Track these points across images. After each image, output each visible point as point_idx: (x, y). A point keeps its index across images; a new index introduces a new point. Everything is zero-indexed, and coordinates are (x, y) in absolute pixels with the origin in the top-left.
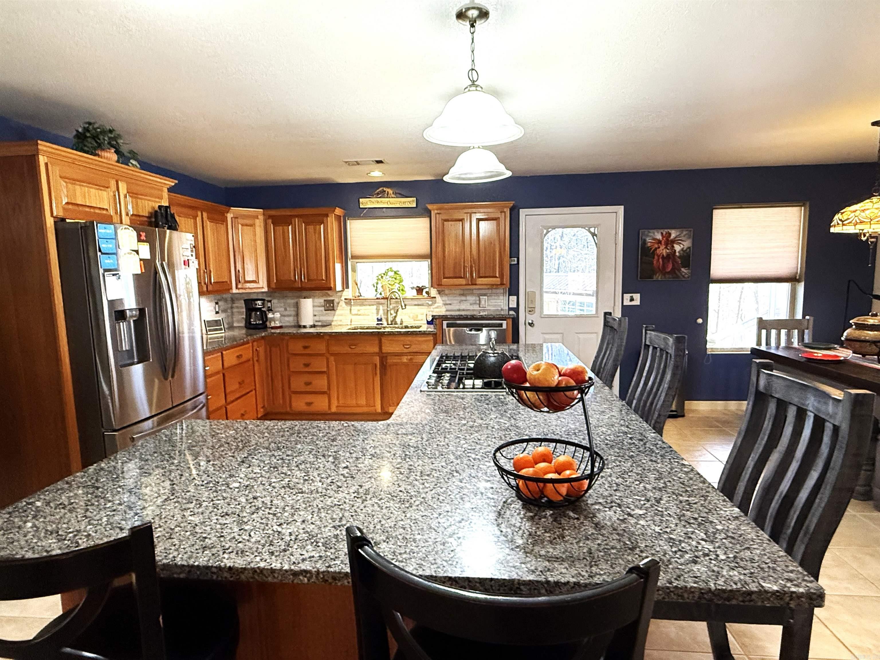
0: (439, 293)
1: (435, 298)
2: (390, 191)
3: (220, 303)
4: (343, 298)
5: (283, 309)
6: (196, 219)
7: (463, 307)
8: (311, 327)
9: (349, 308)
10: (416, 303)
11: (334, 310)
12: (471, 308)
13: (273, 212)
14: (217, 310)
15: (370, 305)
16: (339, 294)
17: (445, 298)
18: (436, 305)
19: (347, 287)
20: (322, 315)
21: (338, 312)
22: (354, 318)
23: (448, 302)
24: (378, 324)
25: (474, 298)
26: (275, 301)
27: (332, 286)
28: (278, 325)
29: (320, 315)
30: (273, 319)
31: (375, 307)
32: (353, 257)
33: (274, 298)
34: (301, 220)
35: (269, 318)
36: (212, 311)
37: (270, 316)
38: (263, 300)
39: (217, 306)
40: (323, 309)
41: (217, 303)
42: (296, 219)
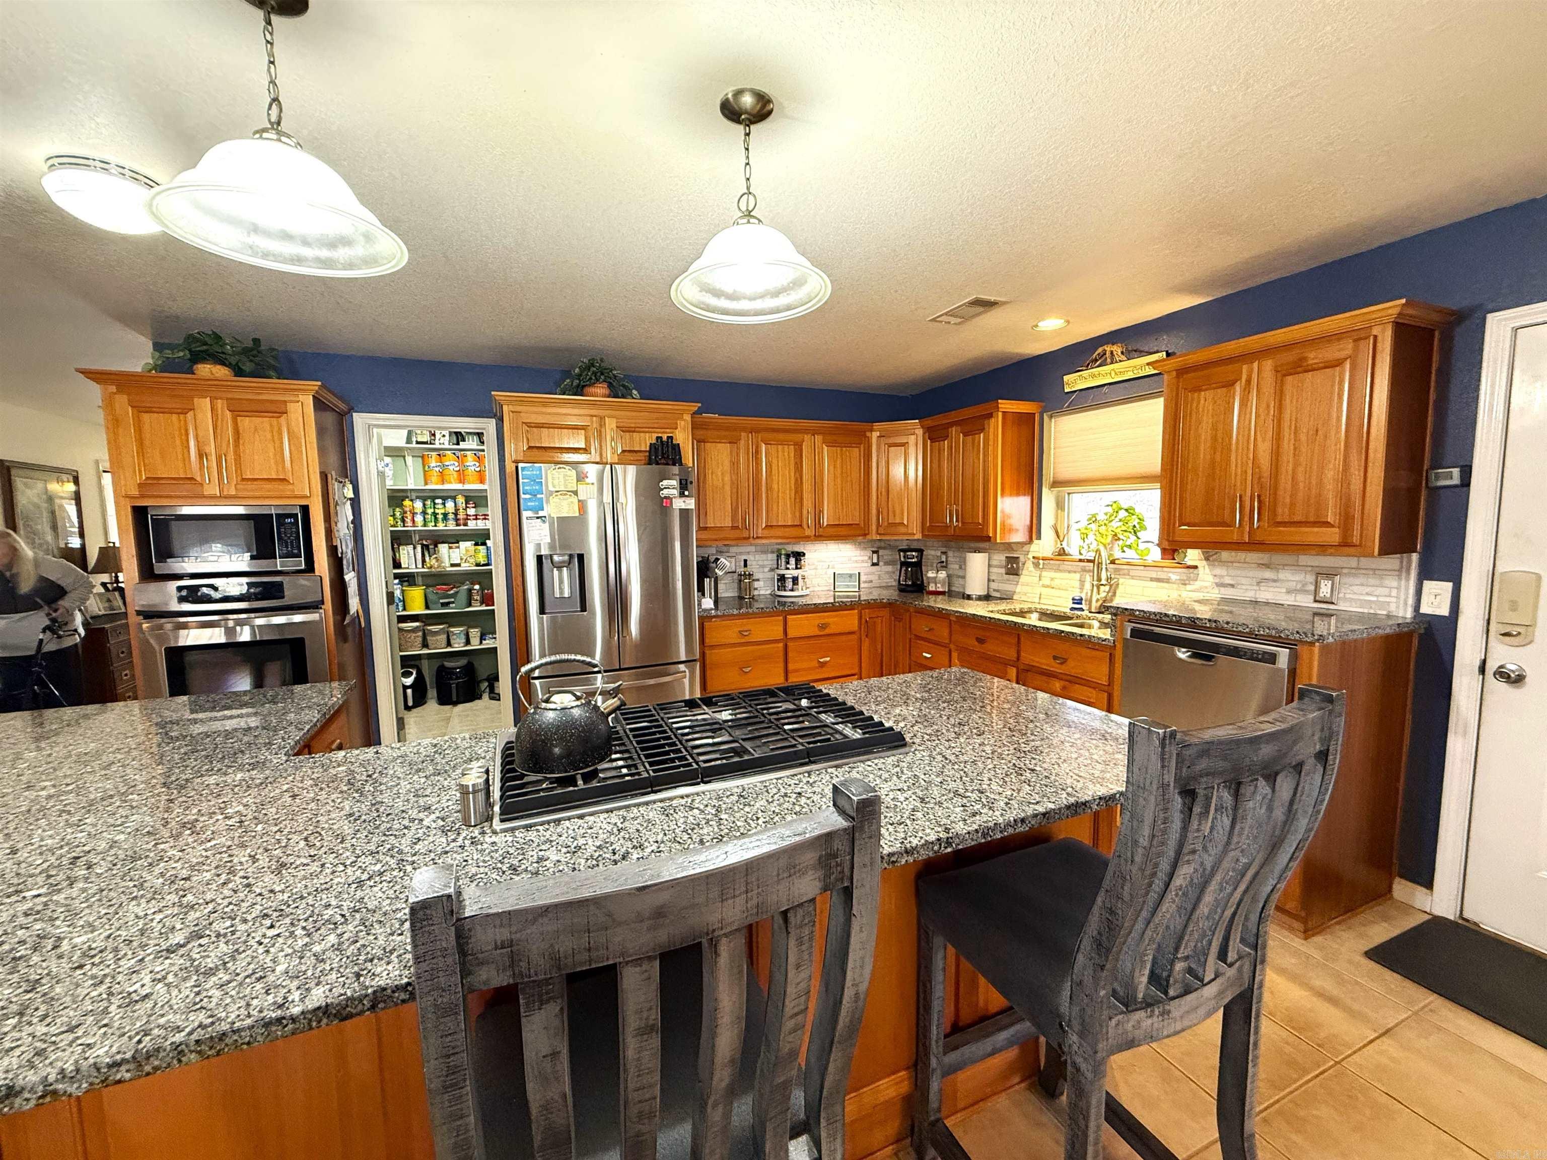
0: (1207, 559)
1: (1196, 567)
2: (1117, 349)
3: (881, 552)
4: (1030, 556)
5: (957, 567)
6: (801, 446)
7: (1266, 594)
8: (980, 598)
9: (1039, 572)
10: (1154, 575)
11: (1017, 575)
12: (1288, 600)
14: (875, 561)
15: (1069, 572)
16: (1026, 548)
17: (1218, 571)
18: (1198, 584)
19: (1039, 537)
20: (1002, 582)
21: (1023, 578)
22: (1045, 591)
23: (1228, 580)
24: (1072, 609)
25: (1299, 577)
26: (950, 554)
27: (991, 535)
28: (941, 590)
29: (999, 582)
30: (935, 580)
31: (1077, 576)
32: (1056, 484)
33: (950, 548)
34: (959, 428)
35: (928, 578)
36: (863, 561)
37: (931, 574)
38: (920, 551)
39: (875, 556)
40: (1003, 571)
41: (874, 552)
42: (954, 429)
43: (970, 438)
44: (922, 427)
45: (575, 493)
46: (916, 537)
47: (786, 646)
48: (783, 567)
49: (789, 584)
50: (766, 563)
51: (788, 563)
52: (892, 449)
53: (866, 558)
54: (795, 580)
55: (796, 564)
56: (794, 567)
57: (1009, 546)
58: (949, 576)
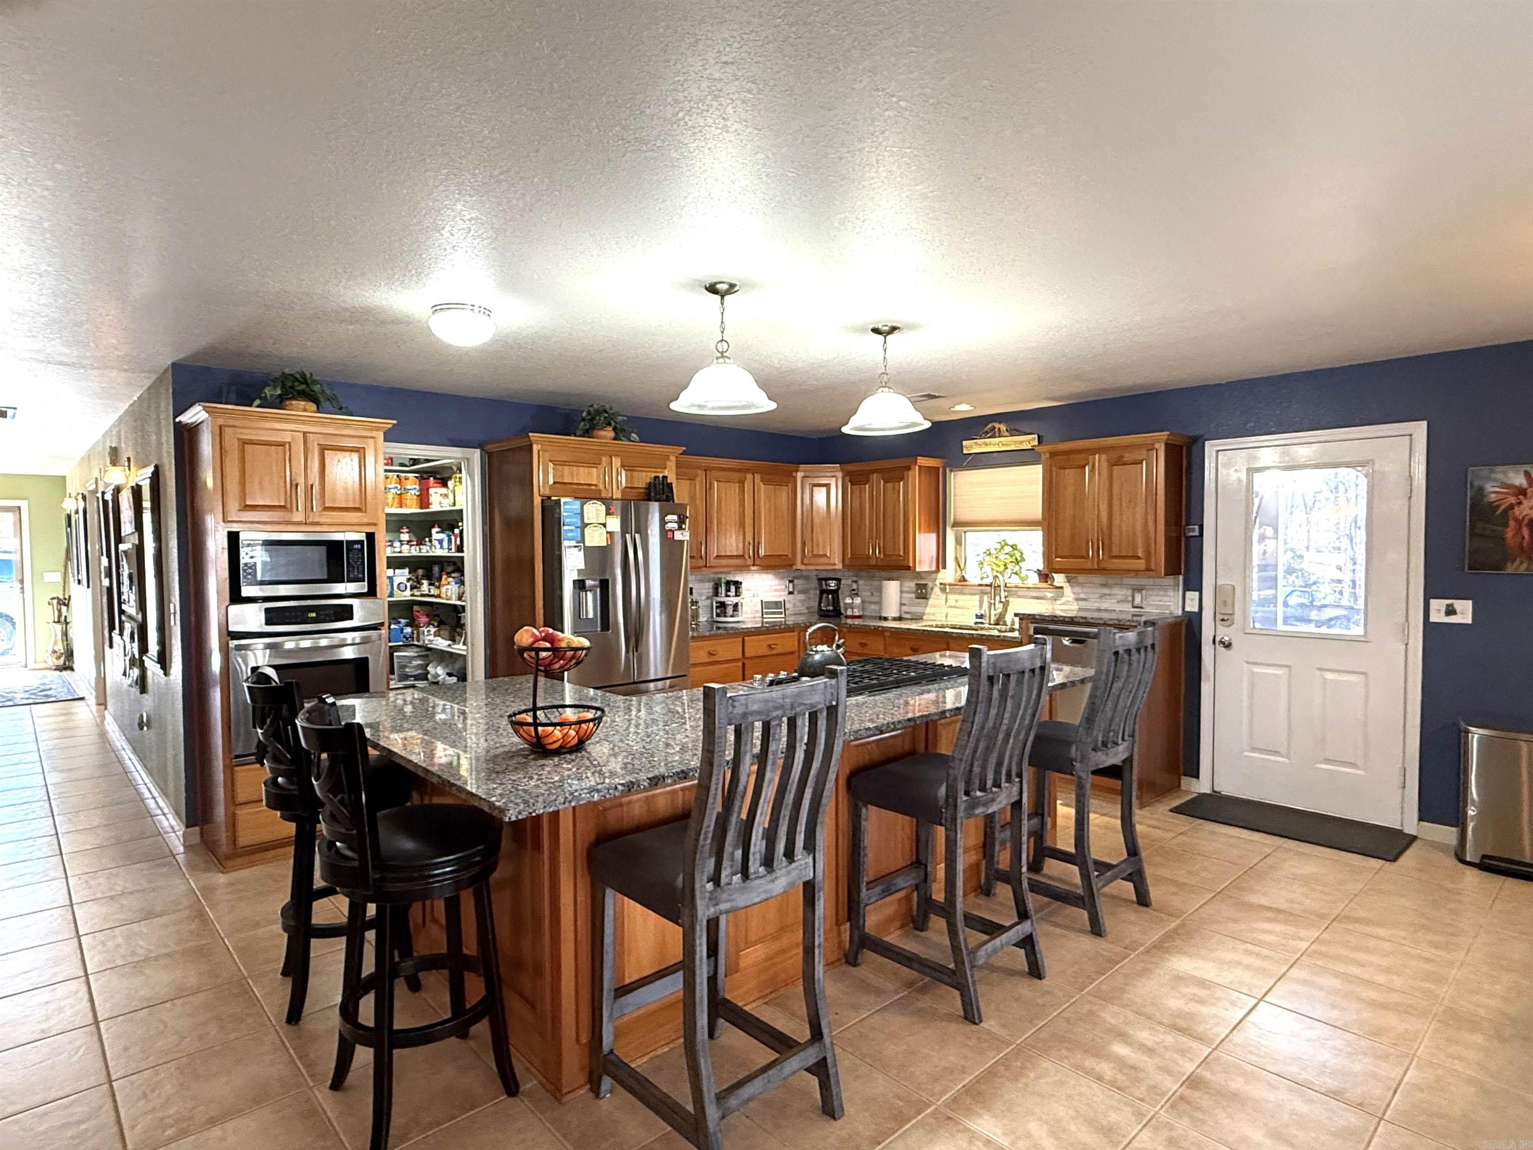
0: (1069, 581)
1: (1062, 588)
2: (1003, 427)
3: (796, 581)
4: (937, 582)
5: (868, 594)
7: (1105, 605)
8: (895, 619)
9: (944, 596)
10: (1034, 594)
11: (926, 598)
12: (1118, 607)
13: (850, 467)
14: (791, 590)
15: (971, 594)
16: (933, 576)
17: (1077, 589)
18: (1063, 600)
19: (944, 567)
20: (913, 605)
21: (931, 602)
22: (951, 611)
23: (1082, 596)
24: (976, 623)
25: (1124, 592)
26: (861, 582)
27: (911, 565)
28: (857, 614)
29: (910, 605)
30: (851, 606)
31: (977, 597)
32: (956, 524)
33: (861, 577)
34: (880, 476)
35: (846, 604)
36: (781, 590)
37: (848, 601)
38: (839, 580)
39: (791, 585)
40: (913, 595)
41: (790, 581)
42: (875, 475)
43: (889, 485)
44: (842, 470)
45: (604, 525)
46: (836, 567)
47: (744, 664)
48: (723, 594)
49: (730, 610)
50: (704, 591)
51: (728, 590)
52: (815, 488)
53: (783, 587)
54: (736, 606)
55: (736, 592)
56: (734, 594)
57: (919, 575)
58: (863, 602)
